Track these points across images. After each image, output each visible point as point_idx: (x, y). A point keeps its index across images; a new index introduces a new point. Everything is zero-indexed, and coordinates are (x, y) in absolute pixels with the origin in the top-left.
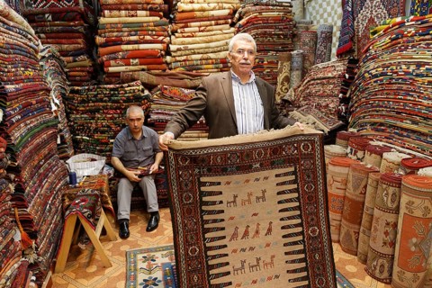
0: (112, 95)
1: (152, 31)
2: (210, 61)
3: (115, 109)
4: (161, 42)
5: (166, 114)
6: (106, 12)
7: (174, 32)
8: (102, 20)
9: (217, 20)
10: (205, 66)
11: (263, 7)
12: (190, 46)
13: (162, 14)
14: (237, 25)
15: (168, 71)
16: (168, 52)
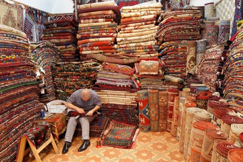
0: (76, 68)
1: (106, 30)
2: (141, 47)
3: (77, 76)
4: (112, 36)
5: (106, 80)
6: (82, 21)
7: (119, 30)
8: (80, 25)
9: (146, 22)
10: (138, 51)
11: (178, 11)
12: (129, 39)
13: (112, 20)
14: (160, 24)
15: (115, 54)
16: (116, 42)
